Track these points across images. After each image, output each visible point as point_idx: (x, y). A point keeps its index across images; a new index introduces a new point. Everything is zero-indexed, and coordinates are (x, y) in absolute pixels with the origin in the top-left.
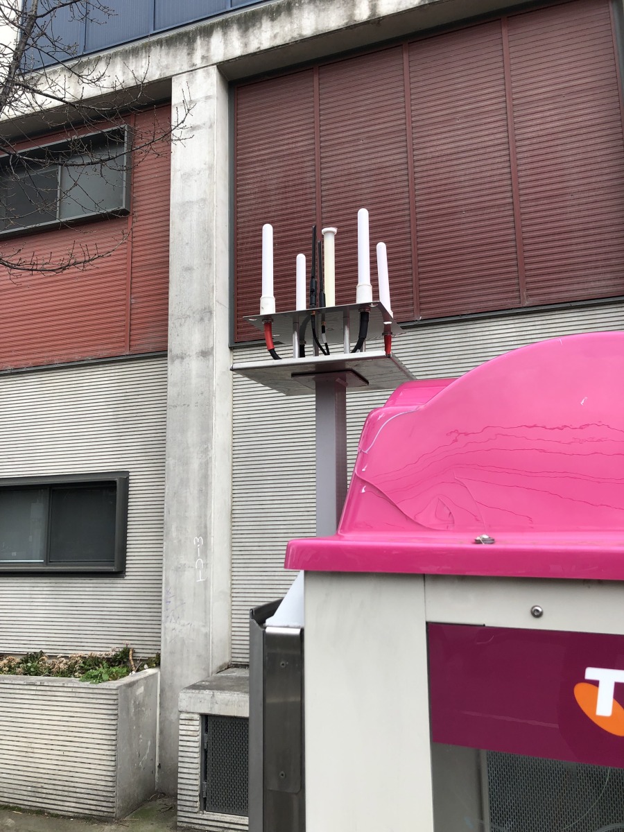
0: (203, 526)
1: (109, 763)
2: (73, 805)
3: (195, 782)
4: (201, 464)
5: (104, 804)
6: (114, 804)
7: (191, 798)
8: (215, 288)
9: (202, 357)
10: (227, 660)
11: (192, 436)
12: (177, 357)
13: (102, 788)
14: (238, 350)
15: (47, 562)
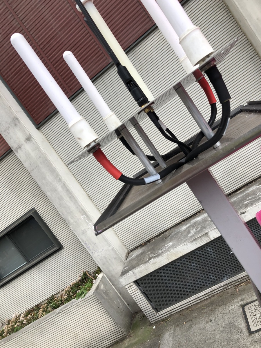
0: (81, 210)
1: (110, 320)
2: (107, 342)
3: (148, 306)
4: (62, 186)
5: (119, 334)
6: (123, 332)
7: (150, 312)
8: (11, 107)
9: (28, 142)
10: (126, 251)
11: (50, 178)
12: (17, 148)
13: (114, 330)
14: (41, 127)
15: (28, 262)
